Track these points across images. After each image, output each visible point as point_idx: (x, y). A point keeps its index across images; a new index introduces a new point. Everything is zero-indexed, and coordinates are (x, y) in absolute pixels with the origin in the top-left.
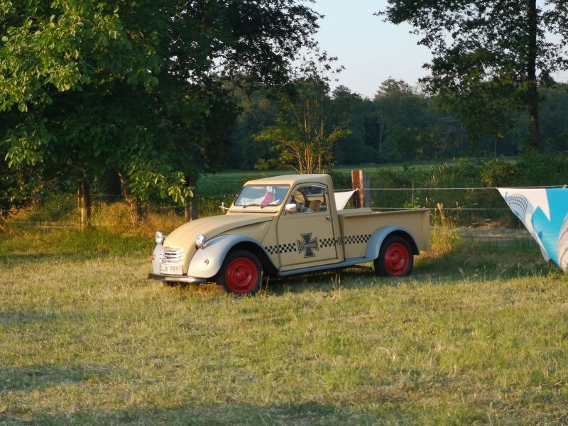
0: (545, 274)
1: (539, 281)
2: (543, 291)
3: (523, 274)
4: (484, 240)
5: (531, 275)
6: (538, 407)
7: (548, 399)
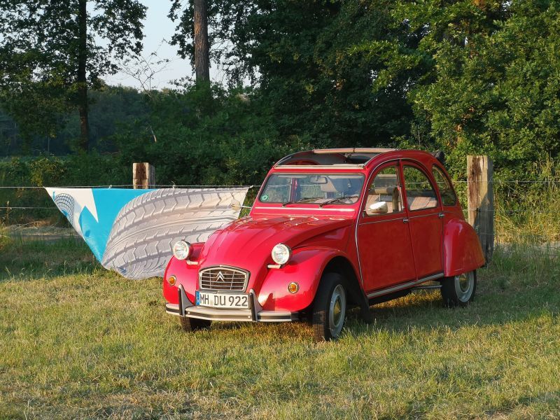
0: (90, 271)
1: (84, 278)
2: (88, 288)
3: (69, 272)
4: (32, 239)
5: (76, 272)
6: (76, 402)
7: (86, 394)
